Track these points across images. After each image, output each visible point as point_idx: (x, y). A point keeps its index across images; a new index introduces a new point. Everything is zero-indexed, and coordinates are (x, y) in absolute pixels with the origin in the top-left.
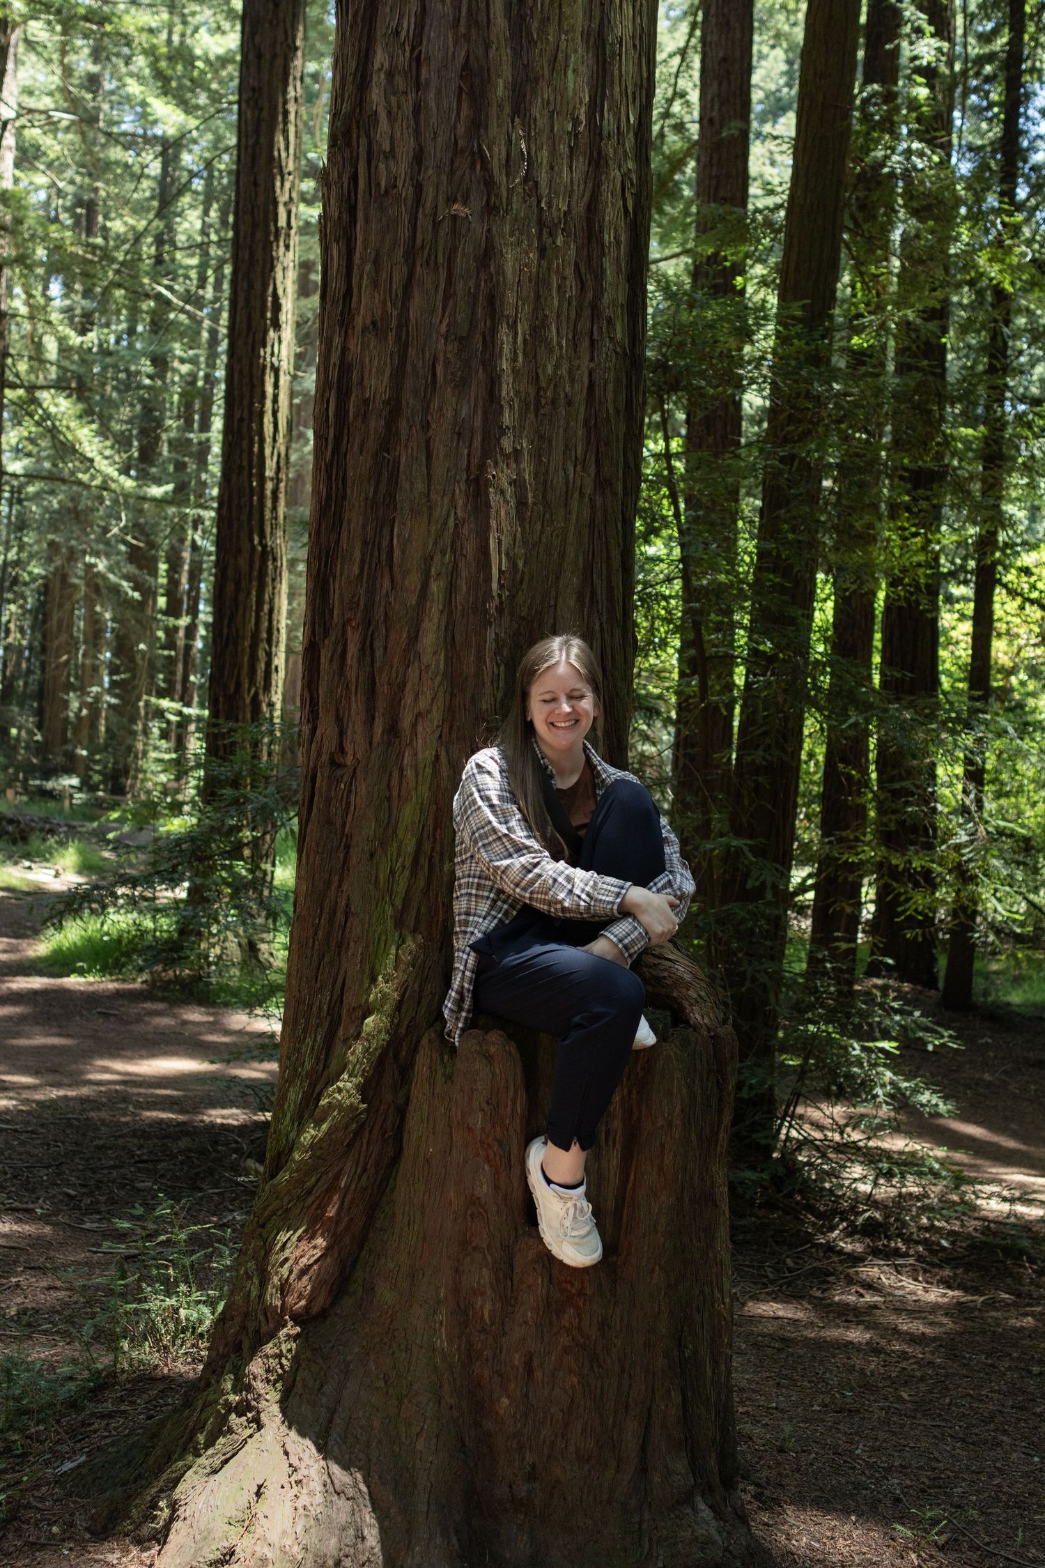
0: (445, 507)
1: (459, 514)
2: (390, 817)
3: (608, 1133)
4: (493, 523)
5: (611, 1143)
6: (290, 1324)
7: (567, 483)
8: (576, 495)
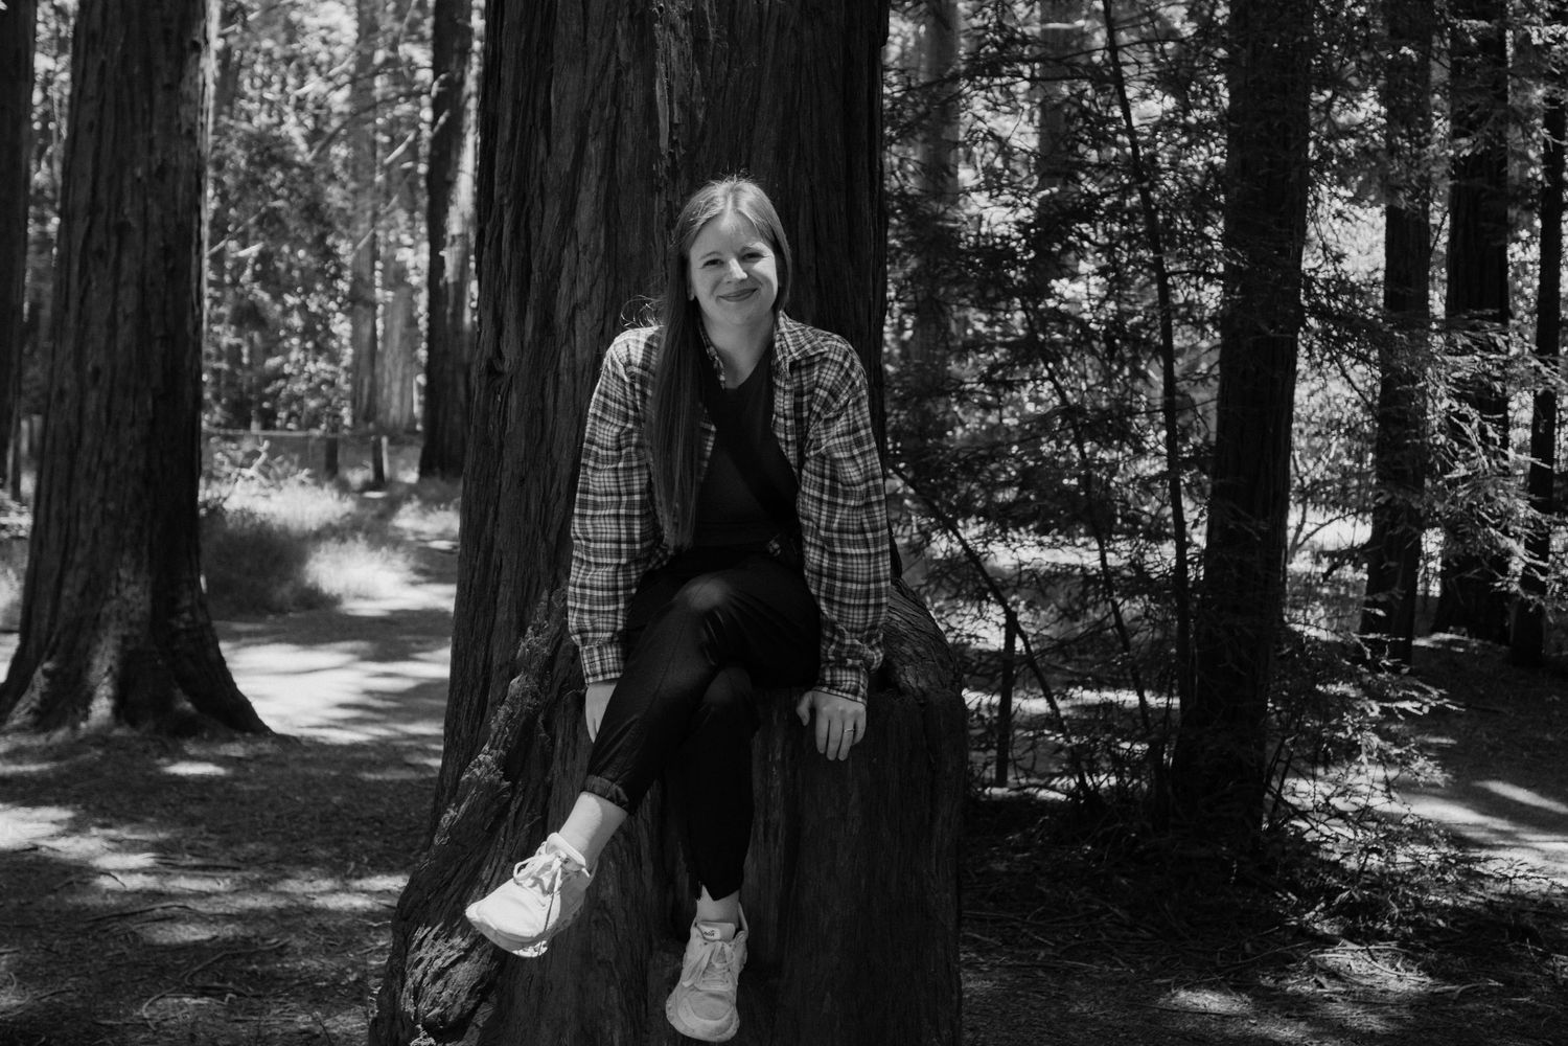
0: (604, 51)
1: (622, 58)
2: (543, 432)
3: (767, 825)
4: (661, 66)
5: (771, 838)
6: (423, 1033)
7: (760, 14)
8: (773, 28)
